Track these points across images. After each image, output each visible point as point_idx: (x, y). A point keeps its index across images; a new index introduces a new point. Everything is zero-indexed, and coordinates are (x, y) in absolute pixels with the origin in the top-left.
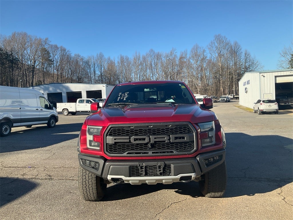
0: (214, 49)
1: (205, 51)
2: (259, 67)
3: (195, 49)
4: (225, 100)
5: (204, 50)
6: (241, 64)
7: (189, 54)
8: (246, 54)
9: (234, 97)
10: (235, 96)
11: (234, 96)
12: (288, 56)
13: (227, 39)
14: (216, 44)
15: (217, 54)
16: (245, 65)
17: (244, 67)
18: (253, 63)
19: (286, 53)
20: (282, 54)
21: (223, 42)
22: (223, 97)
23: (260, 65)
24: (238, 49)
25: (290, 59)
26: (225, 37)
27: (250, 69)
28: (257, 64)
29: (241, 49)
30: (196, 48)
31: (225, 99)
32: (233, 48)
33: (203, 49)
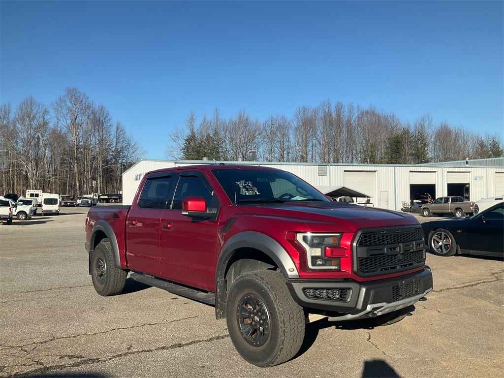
0: (64, 112)
1: (48, 112)
2: (138, 152)
3: (27, 104)
4: (90, 202)
5: (46, 111)
6: (108, 143)
7: (14, 113)
8: (118, 129)
9: (98, 199)
10: (101, 197)
11: (99, 196)
12: (180, 141)
13: (88, 98)
14: (69, 104)
15: (69, 122)
16: (116, 146)
17: (113, 149)
18: (129, 144)
19: (177, 137)
20: (172, 137)
21: (81, 101)
22: (86, 198)
23: (139, 149)
24: (105, 118)
25: (183, 146)
26: (84, 94)
27: (124, 154)
28: (135, 147)
29: (109, 120)
30: (30, 103)
31: (89, 200)
32: (97, 115)
33: (44, 108)
